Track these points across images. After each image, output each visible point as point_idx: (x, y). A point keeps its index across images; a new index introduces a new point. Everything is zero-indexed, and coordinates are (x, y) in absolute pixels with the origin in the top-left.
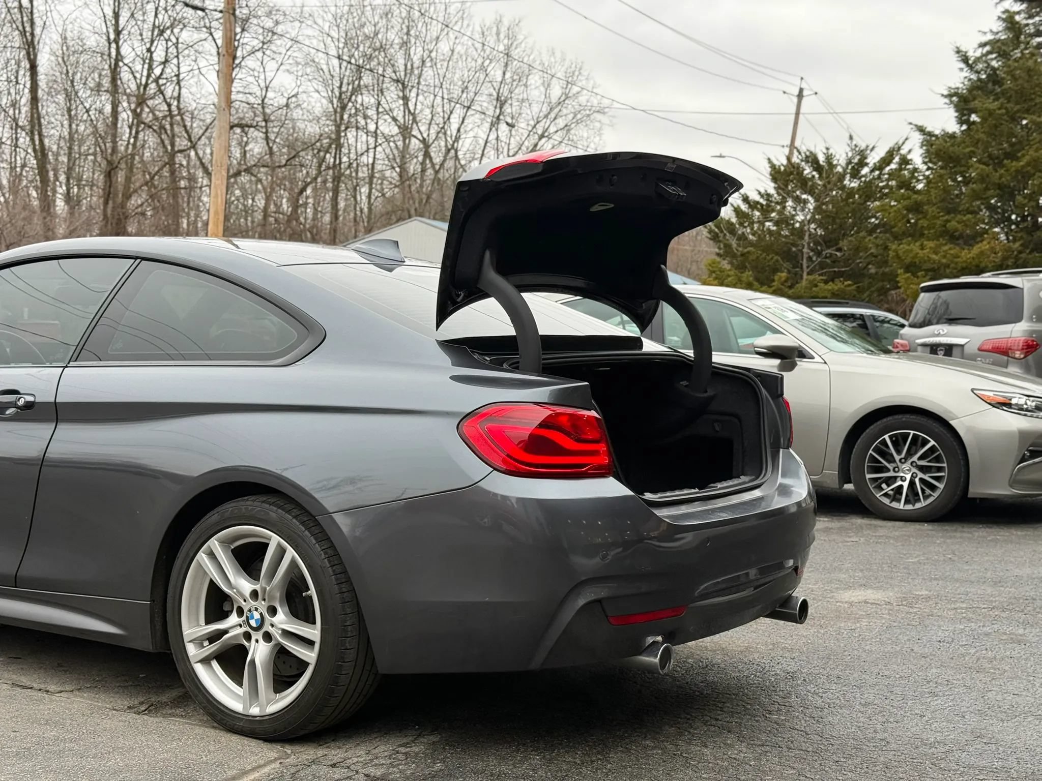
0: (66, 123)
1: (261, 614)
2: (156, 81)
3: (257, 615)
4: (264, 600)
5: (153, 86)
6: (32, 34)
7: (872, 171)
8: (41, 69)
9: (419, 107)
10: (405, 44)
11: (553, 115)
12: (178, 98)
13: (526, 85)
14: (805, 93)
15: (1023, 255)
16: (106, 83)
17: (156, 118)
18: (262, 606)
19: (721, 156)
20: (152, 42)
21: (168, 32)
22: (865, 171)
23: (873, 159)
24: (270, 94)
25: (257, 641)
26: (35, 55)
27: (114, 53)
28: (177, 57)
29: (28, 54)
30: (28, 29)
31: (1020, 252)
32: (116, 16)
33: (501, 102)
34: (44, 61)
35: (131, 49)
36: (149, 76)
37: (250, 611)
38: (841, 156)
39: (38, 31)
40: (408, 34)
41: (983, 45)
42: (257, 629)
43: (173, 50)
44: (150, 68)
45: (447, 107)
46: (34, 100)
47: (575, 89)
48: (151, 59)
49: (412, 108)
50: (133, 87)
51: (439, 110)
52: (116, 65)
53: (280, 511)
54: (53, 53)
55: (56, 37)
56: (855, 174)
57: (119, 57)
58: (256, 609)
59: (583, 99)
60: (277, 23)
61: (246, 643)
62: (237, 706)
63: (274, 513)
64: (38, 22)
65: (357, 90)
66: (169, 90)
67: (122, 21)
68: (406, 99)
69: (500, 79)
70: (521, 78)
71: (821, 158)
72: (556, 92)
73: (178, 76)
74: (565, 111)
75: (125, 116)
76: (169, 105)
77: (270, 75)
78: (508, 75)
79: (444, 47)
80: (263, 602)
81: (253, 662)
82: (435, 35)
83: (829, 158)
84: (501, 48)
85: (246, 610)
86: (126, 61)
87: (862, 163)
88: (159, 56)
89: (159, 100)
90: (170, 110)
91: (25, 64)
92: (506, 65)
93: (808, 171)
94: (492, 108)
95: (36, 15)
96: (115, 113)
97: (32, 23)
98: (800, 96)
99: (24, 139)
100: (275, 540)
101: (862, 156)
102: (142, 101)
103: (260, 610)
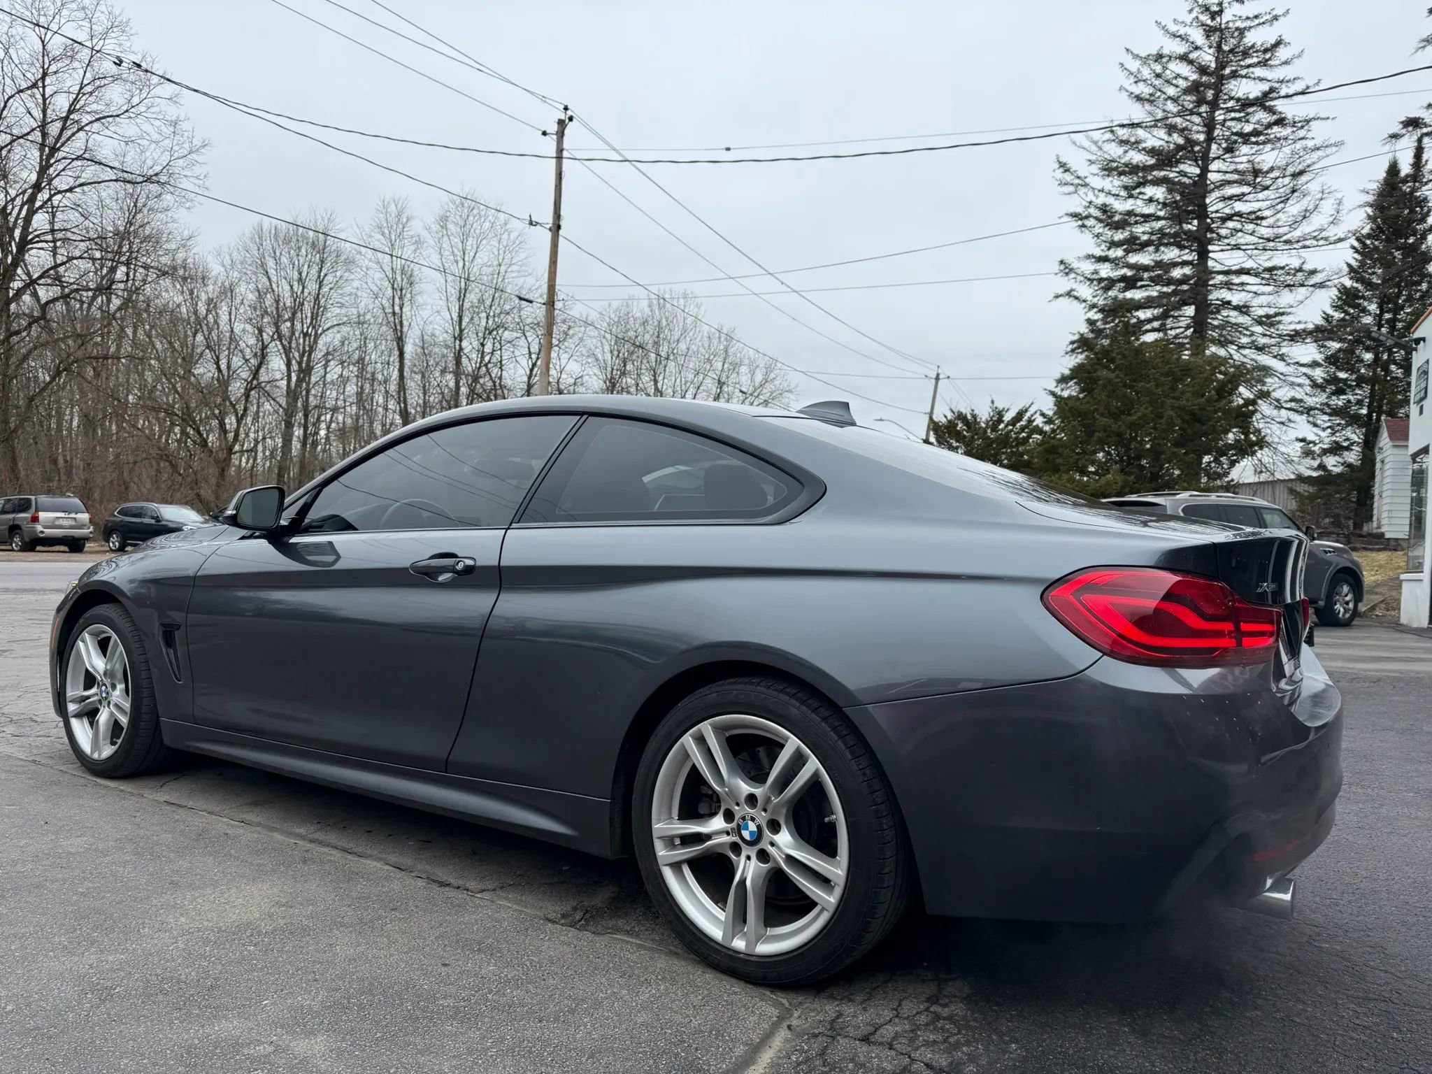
0: (421, 395)
1: (759, 827)
2: (486, 365)
3: (752, 827)
4: (765, 810)
5: (484, 369)
6: (401, 331)
7: (1006, 426)
8: (407, 356)
9: (665, 387)
10: (656, 344)
11: (756, 394)
12: (500, 378)
13: (738, 373)
14: (941, 377)
15: (1137, 485)
16: (451, 366)
17: (485, 390)
18: (762, 818)
19: (881, 420)
20: (484, 339)
21: (495, 333)
22: (1002, 426)
23: (1008, 417)
24: (564, 376)
25: (749, 858)
26: (403, 346)
27: (457, 347)
28: (501, 349)
29: (398, 344)
30: (398, 327)
31: (1134, 483)
32: (460, 317)
33: (721, 384)
34: (409, 349)
35: (470, 345)
36: (481, 362)
37: (744, 818)
38: (984, 414)
39: (405, 329)
40: (658, 337)
41: (1072, 343)
42: (751, 844)
43: (497, 345)
44: (482, 358)
45: (683, 387)
46: (401, 376)
47: (772, 375)
48: (483, 352)
49: (660, 387)
50: (470, 369)
51: (679, 389)
52: (459, 352)
53: (804, 708)
54: (415, 344)
55: (418, 333)
56: (994, 429)
57: (461, 349)
58: (753, 819)
59: (777, 382)
60: (569, 328)
61: (733, 857)
62: (716, 933)
63: (796, 709)
64: (405, 323)
65: (623, 374)
66: (495, 372)
67: (464, 324)
68: (656, 382)
69: (720, 368)
70: (735, 367)
71: (969, 417)
72: (759, 378)
73: (501, 362)
74: (764, 391)
75: (464, 390)
76: (494, 382)
77: (564, 362)
78: (726, 366)
79: (682, 346)
80: (763, 813)
81: (743, 882)
82: (676, 337)
83: (974, 416)
84: (722, 347)
85: (737, 817)
86: (465, 351)
87: (1000, 421)
88: (488, 348)
89: (487, 378)
90: (495, 385)
91: (396, 353)
92: (725, 359)
93: (960, 426)
94: (714, 389)
95: (404, 318)
96: (458, 387)
97: (401, 323)
98: (937, 379)
99: (392, 405)
100: (793, 743)
101: (1000, 414)
102: (476, 379)
103: (758, 821)
